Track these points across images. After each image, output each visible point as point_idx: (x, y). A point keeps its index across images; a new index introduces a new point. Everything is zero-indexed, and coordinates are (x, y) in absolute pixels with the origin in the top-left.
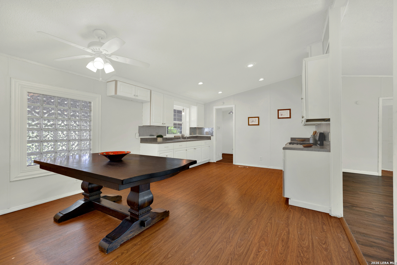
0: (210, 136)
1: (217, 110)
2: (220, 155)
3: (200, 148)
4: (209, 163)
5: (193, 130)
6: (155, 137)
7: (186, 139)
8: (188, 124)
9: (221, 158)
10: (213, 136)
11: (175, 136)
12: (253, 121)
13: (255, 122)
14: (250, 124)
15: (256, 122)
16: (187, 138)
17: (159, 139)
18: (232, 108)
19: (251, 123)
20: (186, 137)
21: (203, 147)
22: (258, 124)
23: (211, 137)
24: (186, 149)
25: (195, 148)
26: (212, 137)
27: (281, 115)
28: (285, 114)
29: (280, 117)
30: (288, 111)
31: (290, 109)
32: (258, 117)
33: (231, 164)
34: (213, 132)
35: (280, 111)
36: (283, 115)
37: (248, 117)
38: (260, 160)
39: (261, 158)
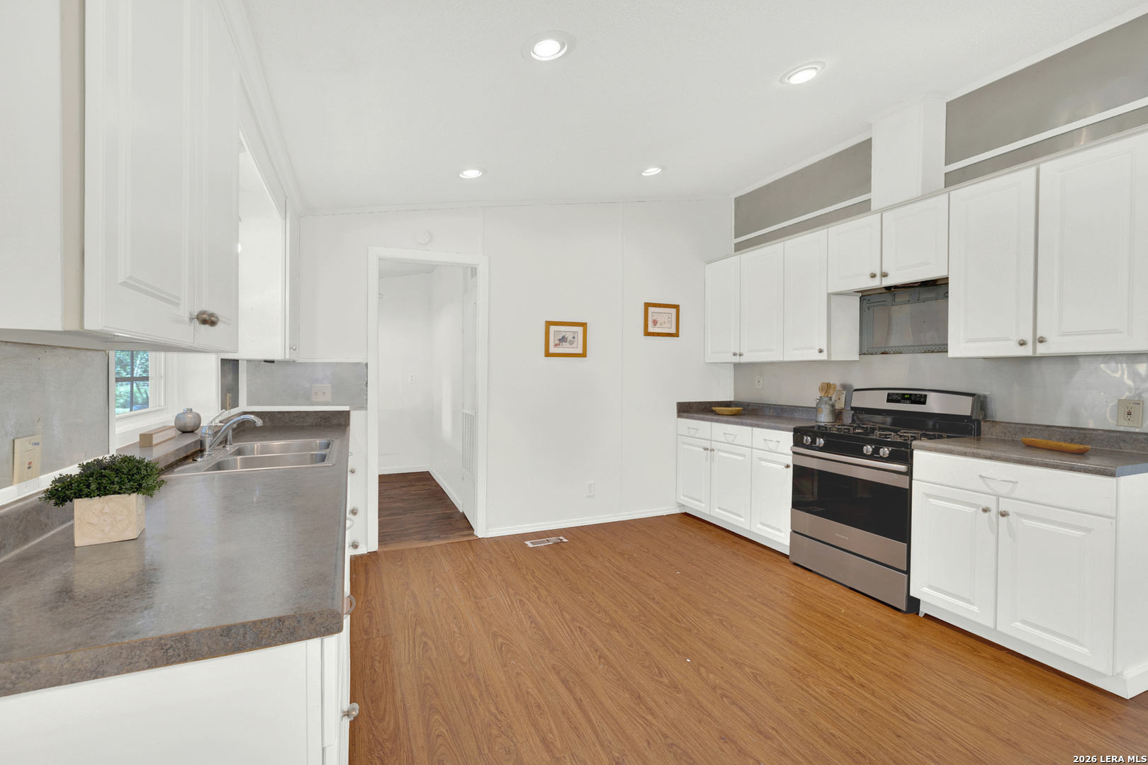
0: (346, 408)
12: (563, 339)
13: (571, 343)
15: (575, 343)
22: (581, 352)
23: (348, 413)
26: (355, 417)
27: (655, 323)
28: (664, 321)
29: (651, 329)
30: (673, 311)
31: (677, 307)
32: (584, 325)
33: (467, 539)
34: (365, 387)
35: (651, 310)
36: (658, 325)
37: (547, 322)
38: (587, 497)
39: (590, 486)
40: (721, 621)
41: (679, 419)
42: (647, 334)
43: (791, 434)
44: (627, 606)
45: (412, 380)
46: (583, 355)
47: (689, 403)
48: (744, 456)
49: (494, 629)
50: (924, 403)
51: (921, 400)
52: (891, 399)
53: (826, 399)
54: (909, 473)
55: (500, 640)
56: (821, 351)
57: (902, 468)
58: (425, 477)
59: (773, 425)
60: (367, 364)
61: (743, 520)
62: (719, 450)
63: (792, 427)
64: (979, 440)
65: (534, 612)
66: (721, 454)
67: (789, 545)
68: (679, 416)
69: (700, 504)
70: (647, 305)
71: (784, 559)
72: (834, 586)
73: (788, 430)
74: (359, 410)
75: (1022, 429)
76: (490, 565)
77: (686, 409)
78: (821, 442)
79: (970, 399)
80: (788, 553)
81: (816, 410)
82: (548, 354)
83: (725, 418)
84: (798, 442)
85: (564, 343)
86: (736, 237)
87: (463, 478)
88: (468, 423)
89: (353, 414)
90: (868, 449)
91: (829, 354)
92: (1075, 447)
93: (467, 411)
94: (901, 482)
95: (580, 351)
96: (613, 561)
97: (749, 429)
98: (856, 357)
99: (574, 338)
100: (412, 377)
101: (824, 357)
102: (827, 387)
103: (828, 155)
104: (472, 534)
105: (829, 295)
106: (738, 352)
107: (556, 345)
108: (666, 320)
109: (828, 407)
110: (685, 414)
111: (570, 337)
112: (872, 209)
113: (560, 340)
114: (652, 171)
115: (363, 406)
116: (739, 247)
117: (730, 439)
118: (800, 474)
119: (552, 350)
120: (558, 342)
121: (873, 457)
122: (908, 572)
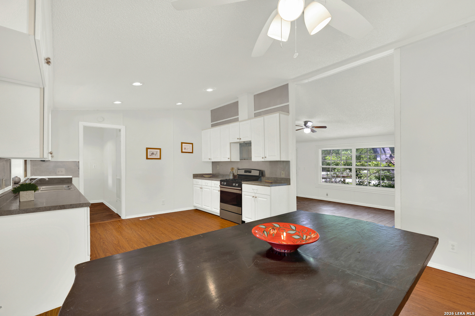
12: (153, 154)
13: (156, 155)
18: (119, 130)
23: (71, 178)
27: (185, 149)
28: (188, 148)
29: (183, 151)
30: (191, 145)
31: (192, 144)
32: (160, 149)
33: (118, 220)
34: (78, 169)
35: (183, 144)
36: (186, 149)
37: (147, 148)
38: (162, 205)
39: (163, 201)
40: (193, 230)
41: (194, 179)
42: (182, 152)
43: (220, 182)
44: (168, 230)
45: (95, 167)
46: (160, 159)
47: (197, 174)
48: (209, 189)
49: (126, 237)
50: (251, 173)
51: (250, 172)
52: (245, 172)
53: (232, 172)
54: (241, 190)
55: (128, 239)
56: (229, 159)
57: (240, 189)
58: (102, 204)
59: (216, 179)
60: (79, 162)
61: (210, 208)
62: (204, 188)
63: (220, 180)
64: (261, 181)
65: (139, 233)
66: (204, 189)
67: (219, 213)
68: (193, 178)
69: (199, 205)
70: (182, 143)
71: (218, 217)
72: (228, 221)
73: (219, 181)
74: (76, 177)
75: (268, 178)
76: (126, 225)
77: (196, 176)
78: (225, 183)
79: (259, 171)
80: (219, 215)
81: (229, 175)
82: (147, 158)
83: (207, 178)
84: (221, 184)
85: (153, 155)
86: (211, 122)
87: (117, 201)
88: (118, 182)
89: (73, 178)
90: (234, 184)
91: (231, 159)
92: (270, 181)
93: (118, 178)
94: (238, 192)
95: (159, 157)
96: (168, 221)
97: (210, 181)
98: (239, 161)
99: (156, 153)
100: (95, 166)
101: (229, 160)
102: (232, 169)
103: (231, 103)
104: (121, 218)
105: (230, 143)
106: (210, 158)
107: (150, 155)
108: (189, 148)
109: (232, 174)
110: (195, 178)
111: (155, 153)
112: (239, 121)
113: (151, 154)
115: (78, 176)
116: (213, 126)
117: (206, 184)
118: (222, 192)
119: (149, 157)
120: (151, 155)
121: (235, 186)
122: (242, 215)
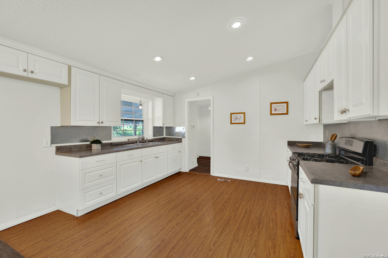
0: (182, 137)
1: (191, 104)
2: (194, 162)
3: (165, 155)
4: (179, 174)
5: (157, 130)
6: (88, 143)
7: (146, 142)
8: (150, 123)
9: (196, 165)
10: (184, 137)
11: (128, 140)
12: (237, 118)
13: (240, 119)
14: (233, 122)
16: (148, 142)
17: (95, 147)
18: (210, 100)
19: (234, 120)
20: (146, 140)
21: (169, 154)
22: (243, 122)
24: (140, 159)
25: (157, 156)
26: (183, 139)
27: (275, 110)
29: (274, 112)
31: (286, 103)
32: (244, 113)
33: (208, 175)
35: (273, 105)
36: (277, 111)
37: (231, 113)
38: (246, 171)
39: (247, 167)
42: (272, 114)
46: (244, 123)
52: (345, 144)
56: (316, 119)
70: (272, 103)
82: (231, 123)
85: (237, 120)
91: (320, 120)
104: (210, 174)
105: (320, 92)
108: (282, 108)
111: (239, 117)
114: (250, 59)
